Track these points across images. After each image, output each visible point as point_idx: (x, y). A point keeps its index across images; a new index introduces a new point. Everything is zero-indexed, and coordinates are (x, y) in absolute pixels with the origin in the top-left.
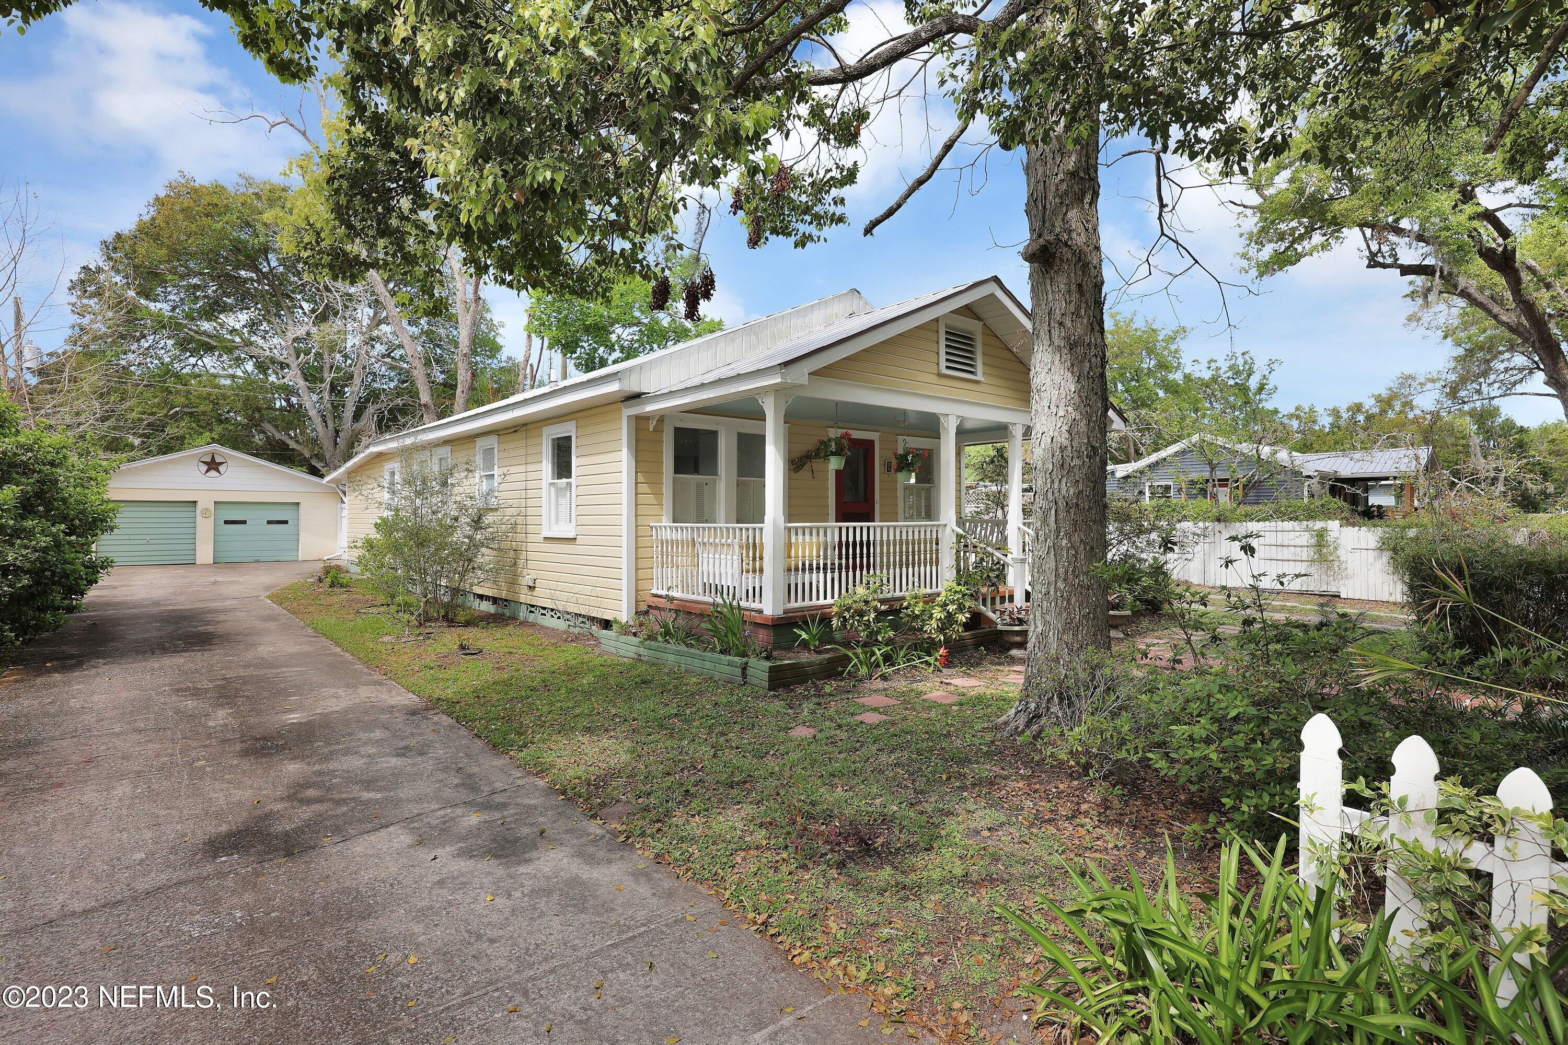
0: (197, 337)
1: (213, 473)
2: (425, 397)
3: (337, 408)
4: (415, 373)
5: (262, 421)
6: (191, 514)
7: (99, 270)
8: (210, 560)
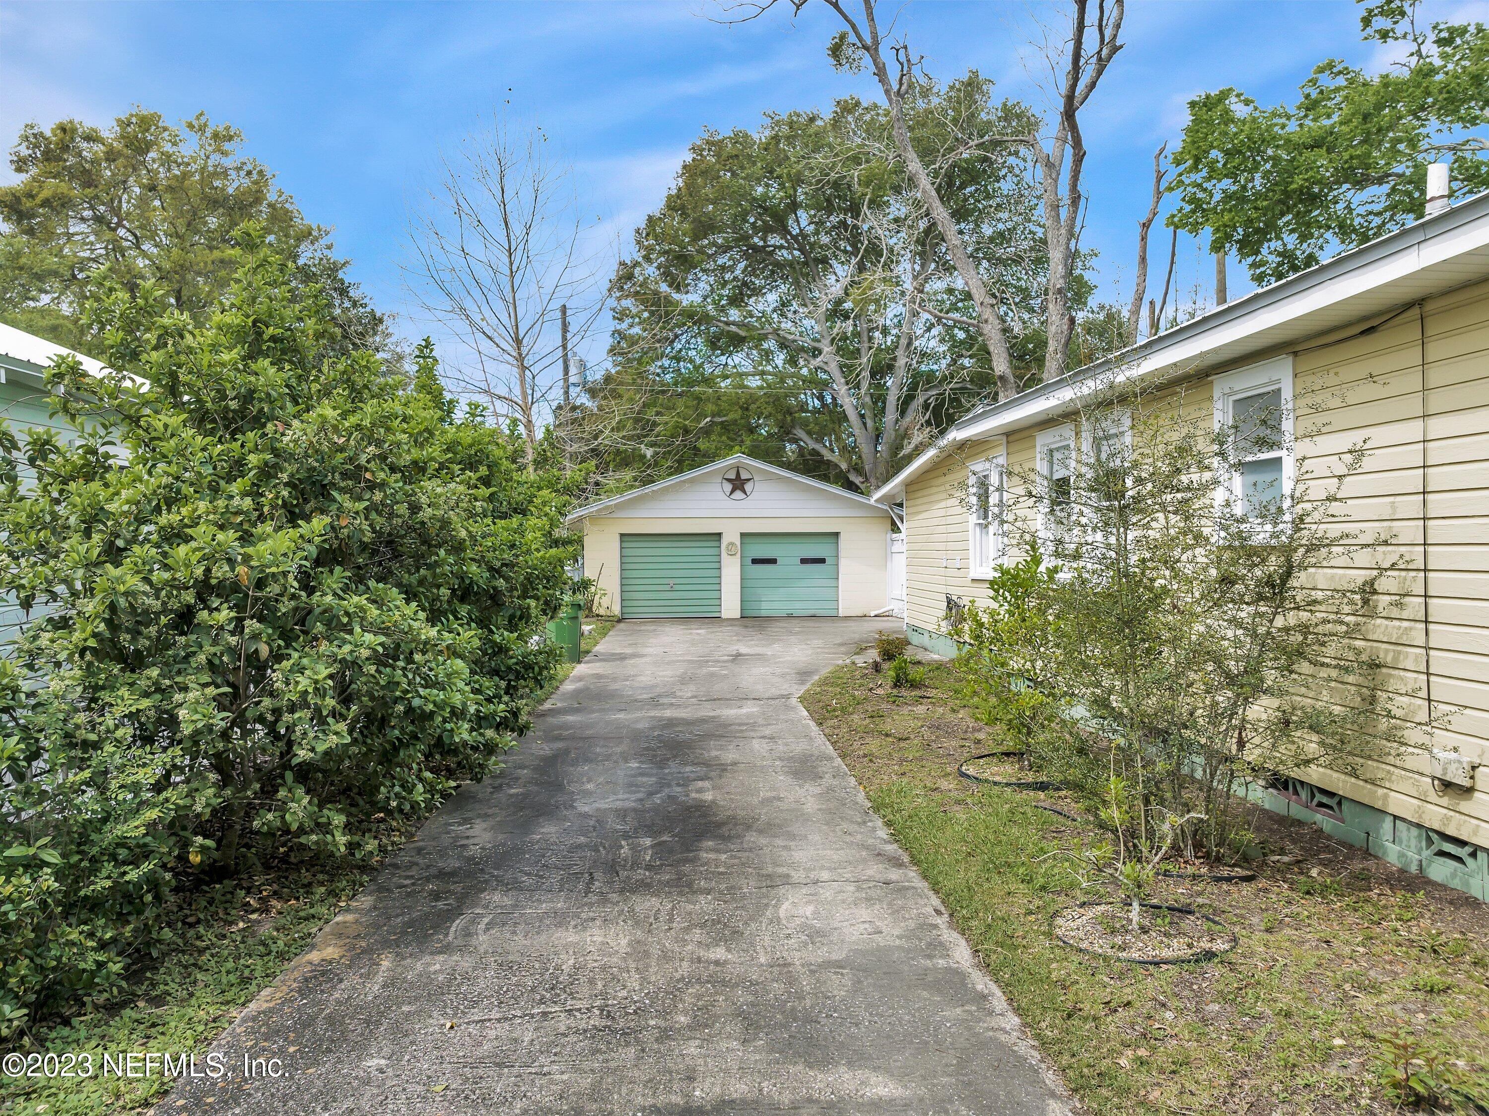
0: (727, 328)
1: (738, 494)
2: (1001, 365)
3: (879, 399)
4: (987, 329)
5: (793, 427)
6: (714, 551)
7: (636, 264)
8: (738, 615)
